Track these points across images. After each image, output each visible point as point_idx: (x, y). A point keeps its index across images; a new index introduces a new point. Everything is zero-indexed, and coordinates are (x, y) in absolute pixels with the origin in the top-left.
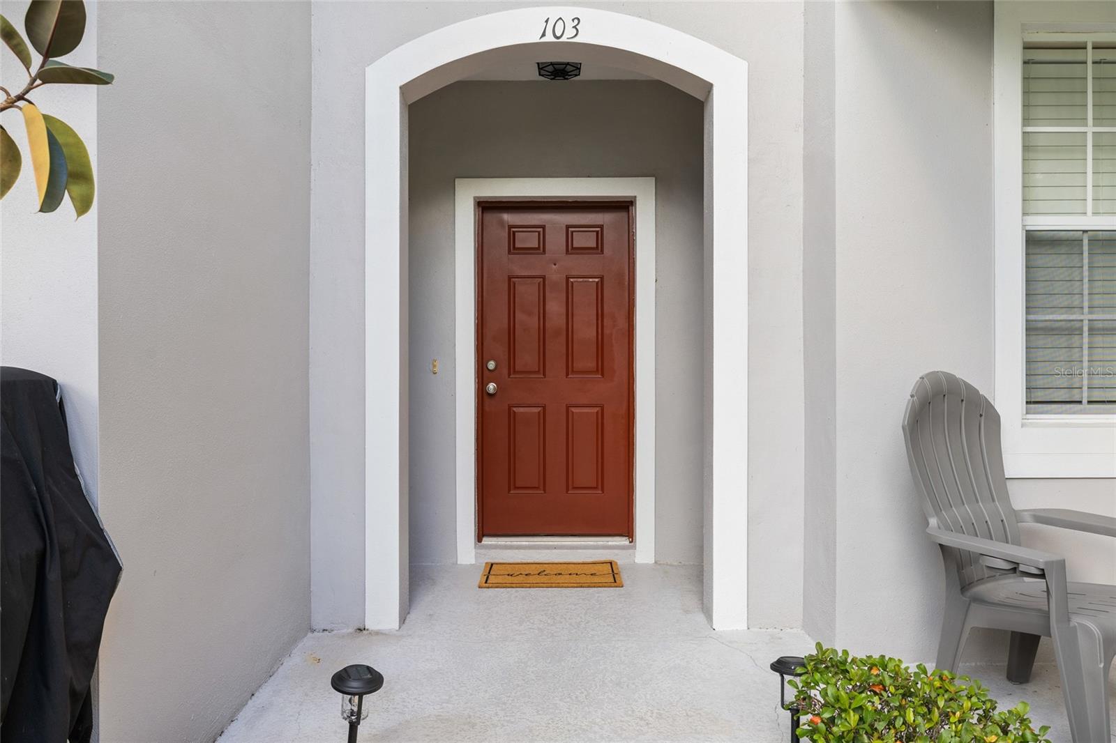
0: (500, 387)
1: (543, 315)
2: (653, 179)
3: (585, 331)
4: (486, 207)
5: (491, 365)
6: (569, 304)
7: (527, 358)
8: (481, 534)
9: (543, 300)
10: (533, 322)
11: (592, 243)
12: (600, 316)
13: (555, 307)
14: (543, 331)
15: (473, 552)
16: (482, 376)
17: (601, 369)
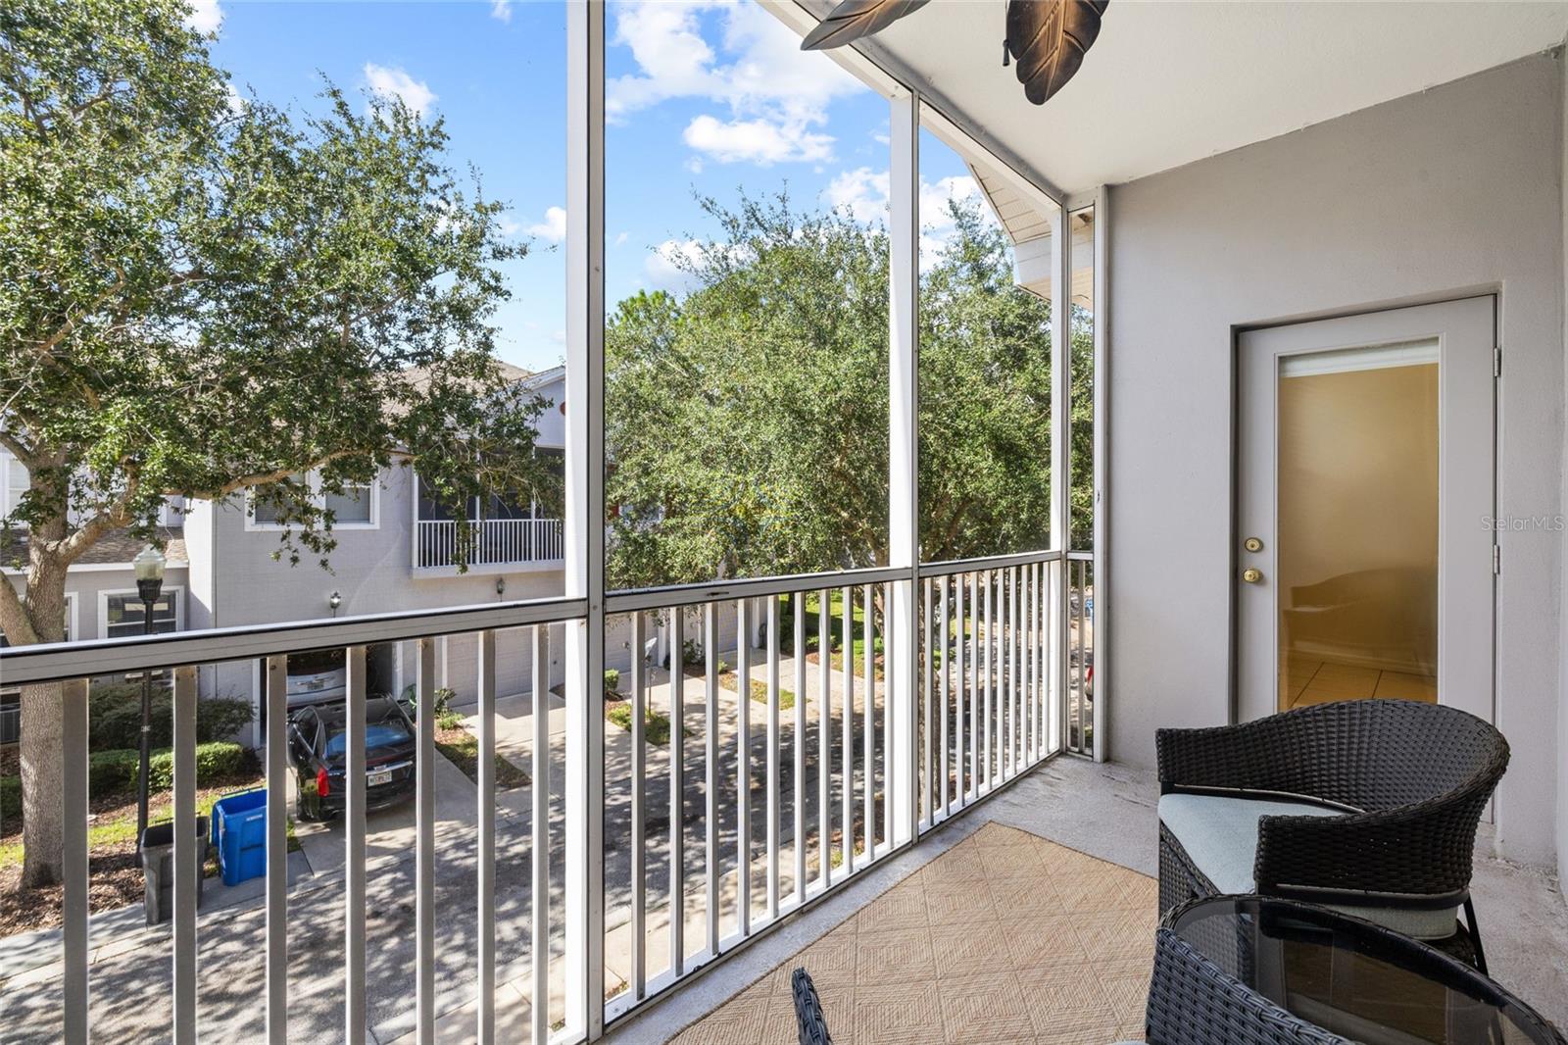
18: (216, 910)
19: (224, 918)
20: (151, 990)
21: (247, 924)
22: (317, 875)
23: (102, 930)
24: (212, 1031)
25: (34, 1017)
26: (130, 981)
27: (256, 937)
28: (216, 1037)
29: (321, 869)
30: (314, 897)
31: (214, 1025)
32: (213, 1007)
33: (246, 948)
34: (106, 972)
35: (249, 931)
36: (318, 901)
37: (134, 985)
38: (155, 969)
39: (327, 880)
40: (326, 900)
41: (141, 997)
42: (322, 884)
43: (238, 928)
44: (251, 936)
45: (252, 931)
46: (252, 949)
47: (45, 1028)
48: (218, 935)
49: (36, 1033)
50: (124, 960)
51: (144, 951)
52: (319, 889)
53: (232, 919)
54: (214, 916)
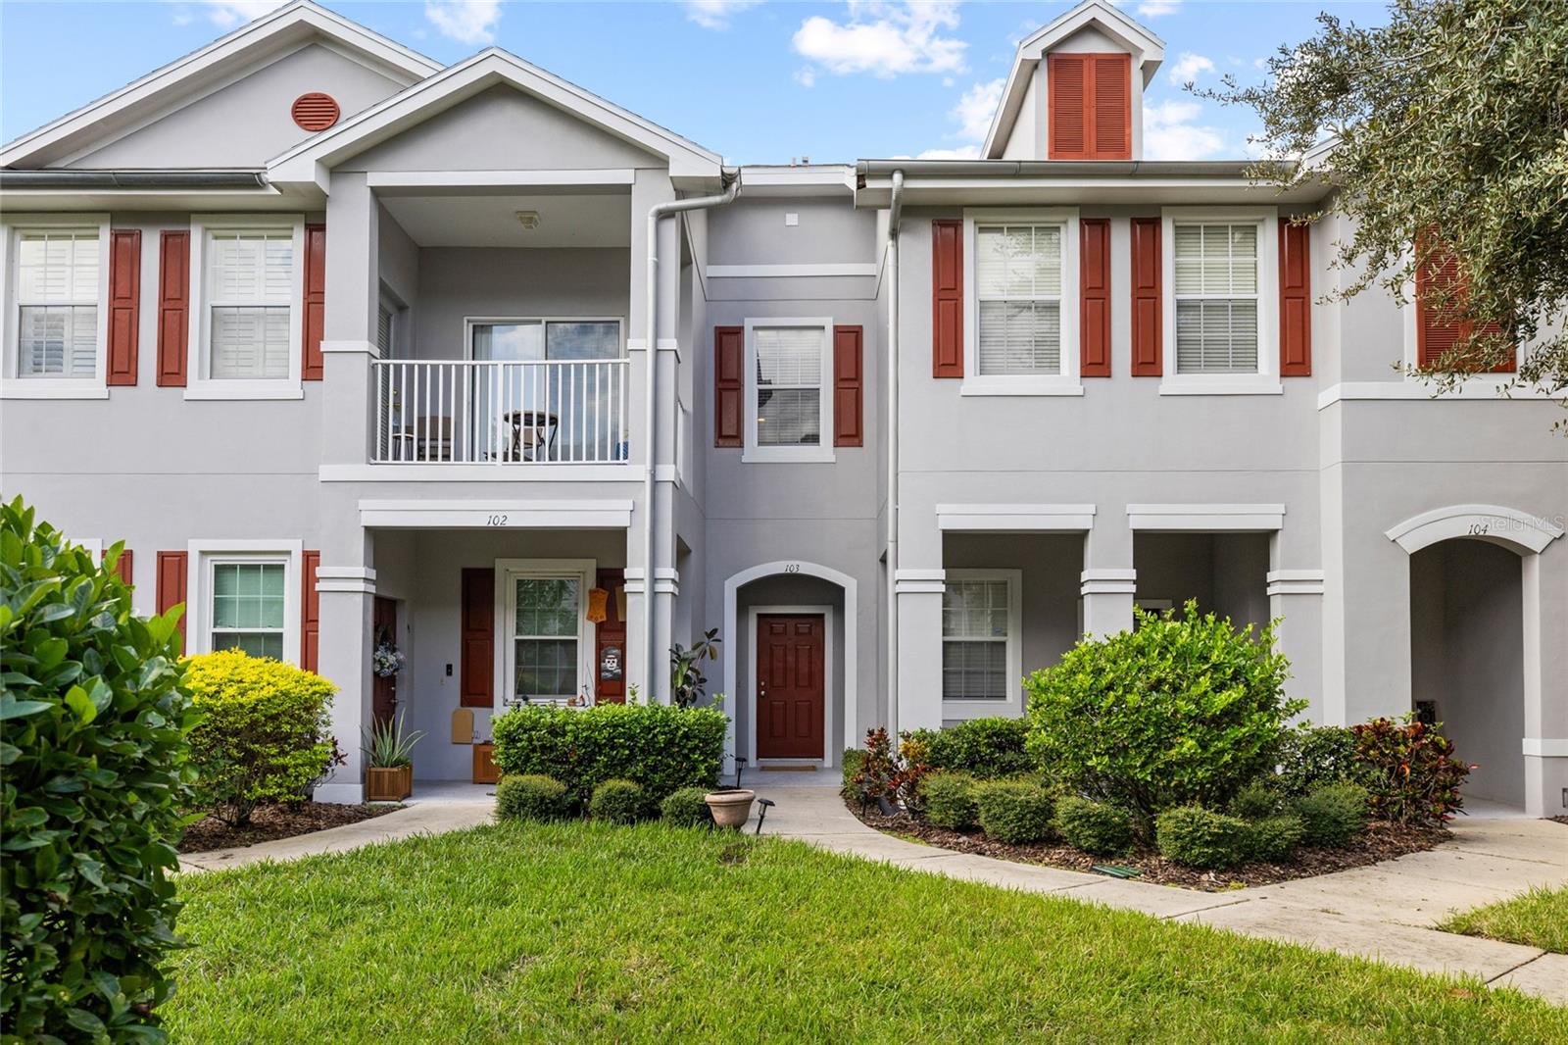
0: (766, 692)
1: (786, 662)
2: (832, 607)
3: (804, 669)
4: (760, 616)
5: (763, 684)
6: (797, 658)
7: (778, 681)
8: (758, 757)
9: (785, 656)
10: (781, 665)
11: (807, 631)
12: (810, 663)
13: (791, 659)
14: (785, 669)
15: (755, 762)
16: (759, 688)
17: (810, 686)
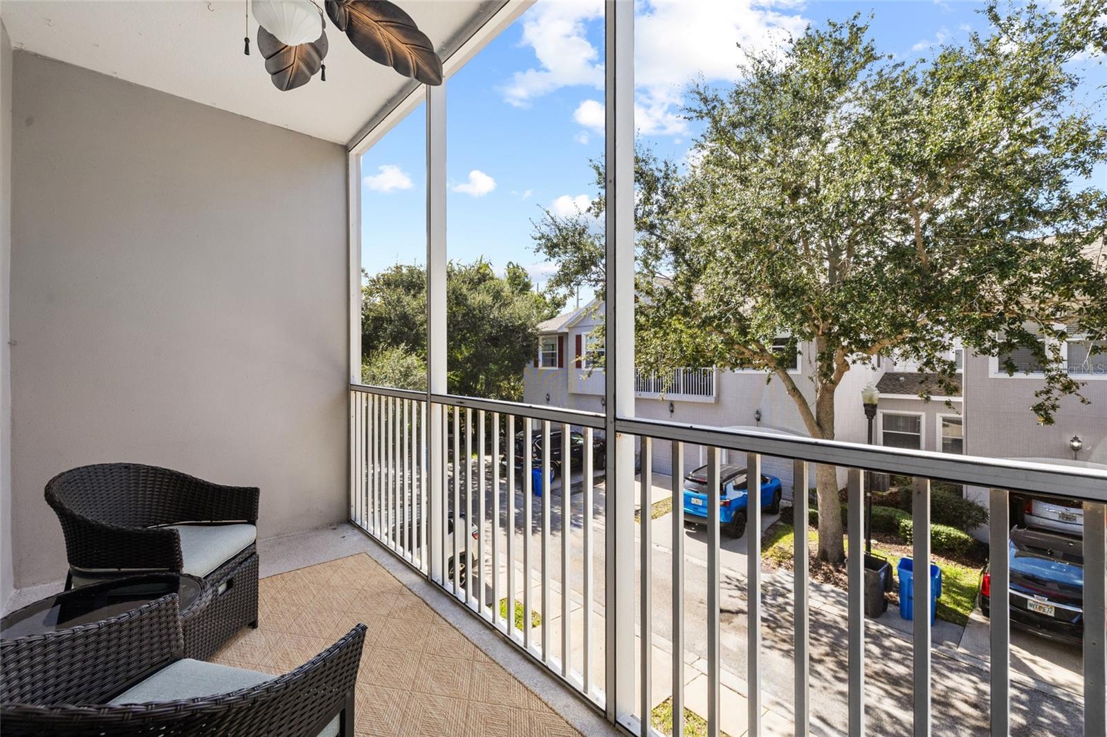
18: (885, 625)
19: (885, 632)
20: (825, 639)
21: (893, 645)
22: (961, 650)
23: (833, 597)
24: (826, 680)
25: (784, 614)
26: (822, 628)
27: (890, 654)
28: (827, 685)
29: (966, 648)
30: (944, 661)
31: (832, 680)
32: (837, 669)
33: (880, 656)
34: (819, 617)
35: (890, 649)
36: (944, 665)
37: (822, 631)
38: (836, 631)
39: (963, 658)
40: (951, 670)
41: (819, 638)
42: (957, 658)
43: (887, 643)
44: (888, 652)
45: (891, 650)
46: (882, 659)
47: (783, 621)
48: (874, 639)
49: (780, 621)
50: (829, 617)
51: (839, 619)
52: (952, 659)
53: (889, 636)
54: (881, 627)
